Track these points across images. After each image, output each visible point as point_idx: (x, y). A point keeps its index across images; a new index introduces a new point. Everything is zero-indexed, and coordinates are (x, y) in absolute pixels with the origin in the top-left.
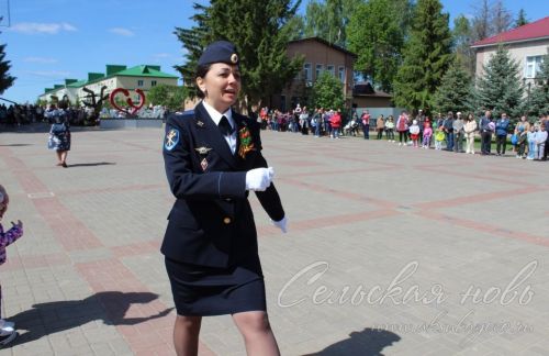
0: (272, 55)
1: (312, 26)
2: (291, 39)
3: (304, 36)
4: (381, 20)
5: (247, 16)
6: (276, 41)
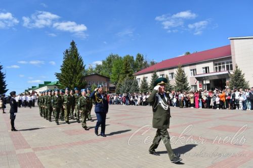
6: (77, 77)
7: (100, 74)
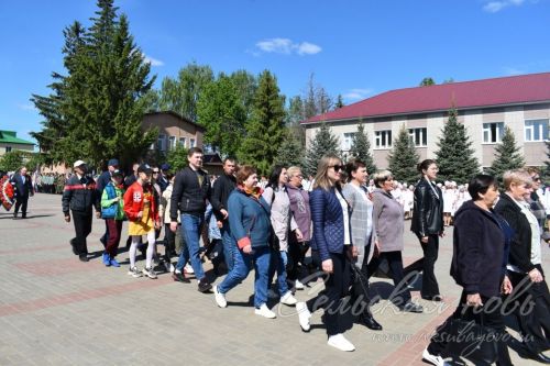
0: (128, 126)
1: (166, 100)
2: (146, 111)
3: (158, 110)
4: (227, 97)
5: (105, 88)
6: (133, 113)
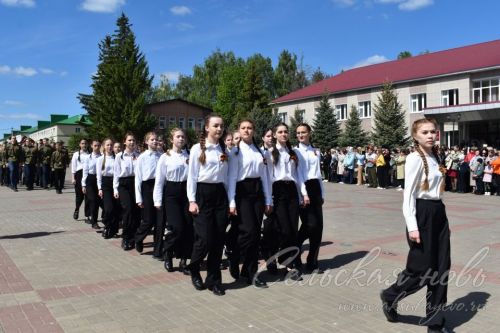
0: (132, 115)
6: (134, 105)
7: (189, 98)
